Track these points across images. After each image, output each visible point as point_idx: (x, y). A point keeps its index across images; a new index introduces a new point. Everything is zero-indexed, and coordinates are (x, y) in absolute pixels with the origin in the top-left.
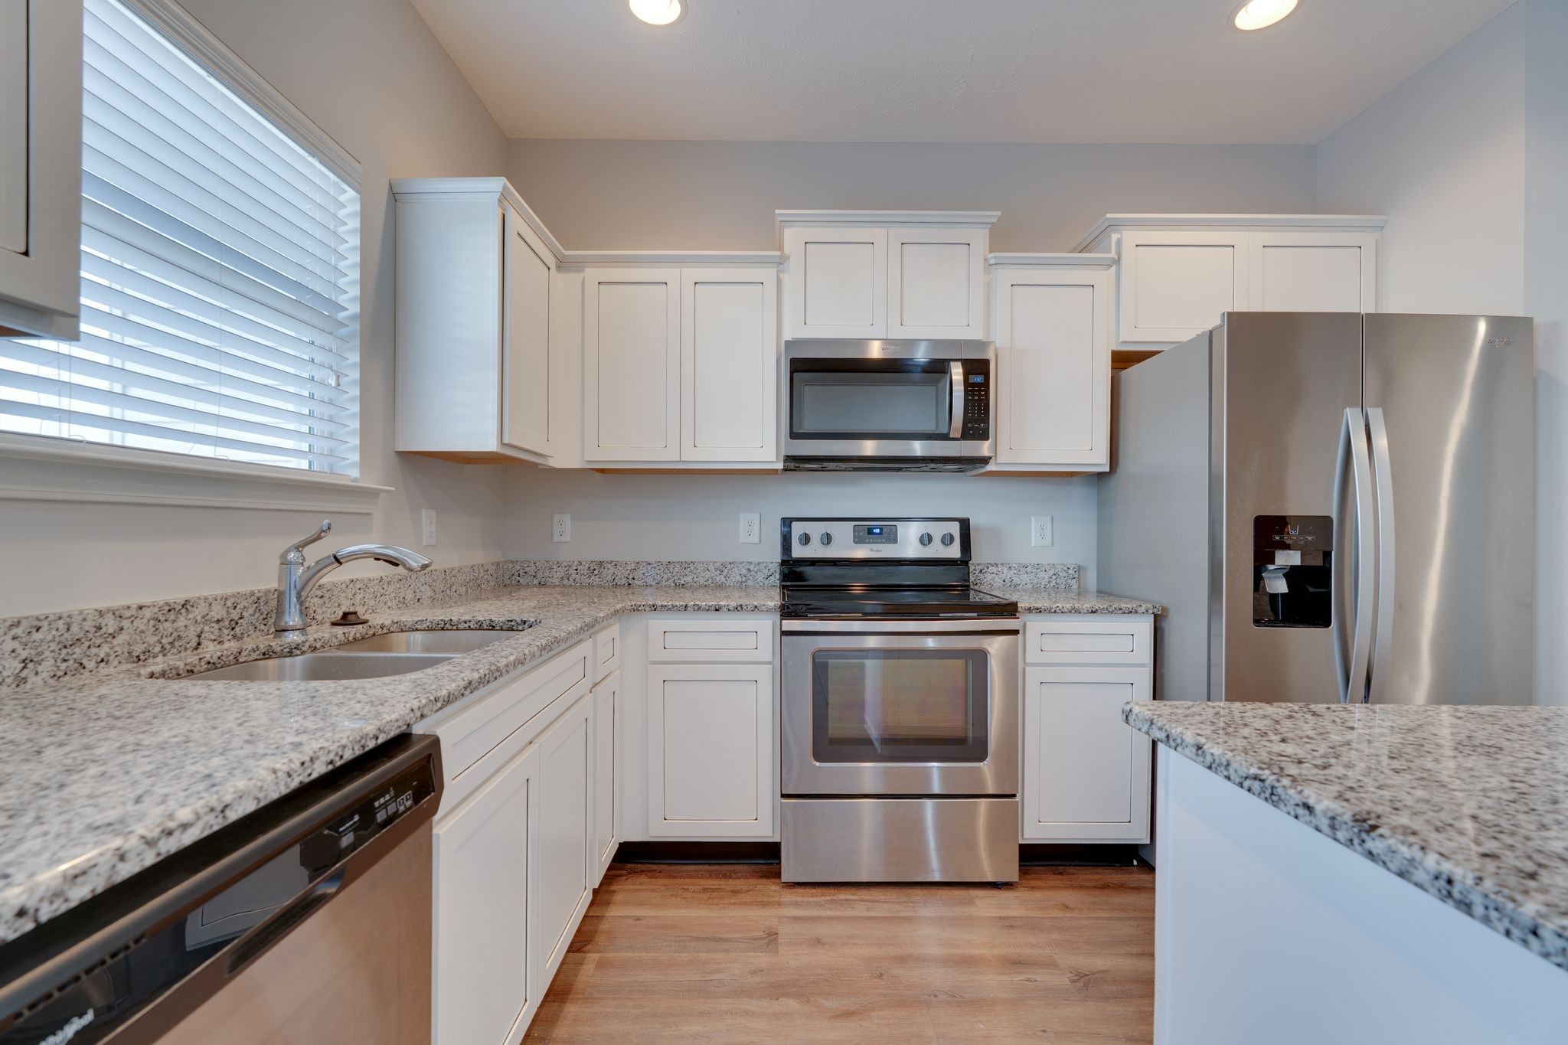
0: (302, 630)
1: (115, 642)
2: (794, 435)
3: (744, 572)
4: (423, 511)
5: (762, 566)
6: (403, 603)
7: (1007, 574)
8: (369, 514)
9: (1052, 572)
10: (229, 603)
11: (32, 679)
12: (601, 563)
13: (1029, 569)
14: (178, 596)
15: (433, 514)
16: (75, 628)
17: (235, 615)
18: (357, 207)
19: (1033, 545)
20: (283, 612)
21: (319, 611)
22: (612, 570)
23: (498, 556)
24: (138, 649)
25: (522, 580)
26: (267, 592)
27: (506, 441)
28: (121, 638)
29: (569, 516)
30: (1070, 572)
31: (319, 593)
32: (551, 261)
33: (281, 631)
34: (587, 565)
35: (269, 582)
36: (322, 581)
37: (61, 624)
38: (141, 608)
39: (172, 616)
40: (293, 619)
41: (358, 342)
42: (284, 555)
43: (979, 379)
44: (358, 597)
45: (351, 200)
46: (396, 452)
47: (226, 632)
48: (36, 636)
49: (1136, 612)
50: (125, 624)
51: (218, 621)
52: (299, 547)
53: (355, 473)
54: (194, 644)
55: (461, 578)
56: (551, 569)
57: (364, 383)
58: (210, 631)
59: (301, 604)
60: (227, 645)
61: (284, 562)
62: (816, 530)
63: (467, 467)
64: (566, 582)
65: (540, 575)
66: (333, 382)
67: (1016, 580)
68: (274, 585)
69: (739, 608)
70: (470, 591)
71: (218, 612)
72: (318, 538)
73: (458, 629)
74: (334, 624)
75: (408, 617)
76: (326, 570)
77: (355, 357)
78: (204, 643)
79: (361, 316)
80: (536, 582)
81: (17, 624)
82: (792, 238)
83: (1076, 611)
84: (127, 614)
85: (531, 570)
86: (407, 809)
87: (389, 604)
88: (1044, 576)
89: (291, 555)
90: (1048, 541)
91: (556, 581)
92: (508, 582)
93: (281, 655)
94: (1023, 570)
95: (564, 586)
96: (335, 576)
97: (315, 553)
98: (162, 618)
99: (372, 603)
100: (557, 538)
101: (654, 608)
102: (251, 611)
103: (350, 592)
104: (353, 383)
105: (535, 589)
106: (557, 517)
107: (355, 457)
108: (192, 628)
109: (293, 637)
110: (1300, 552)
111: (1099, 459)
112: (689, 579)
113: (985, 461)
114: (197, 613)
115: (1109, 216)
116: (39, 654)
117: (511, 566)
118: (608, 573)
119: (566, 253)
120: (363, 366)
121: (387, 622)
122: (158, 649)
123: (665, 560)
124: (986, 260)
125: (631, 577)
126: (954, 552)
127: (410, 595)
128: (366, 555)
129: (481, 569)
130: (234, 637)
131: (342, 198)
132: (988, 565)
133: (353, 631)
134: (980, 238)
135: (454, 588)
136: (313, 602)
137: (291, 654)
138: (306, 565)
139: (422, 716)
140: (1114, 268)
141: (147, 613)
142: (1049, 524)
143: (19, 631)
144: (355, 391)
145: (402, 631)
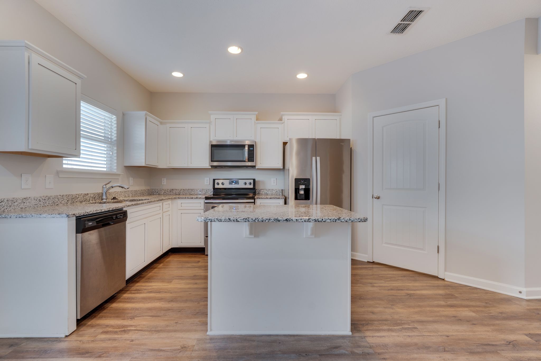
0: (106, 199)
1: (78, 199)
2: (212, 161)
3: (205, 191)
4: (130, 178)
5: (210, 190)
6: (125, 197)
7: (266, 191)
8: (118, 179)
9: (276, 191)
10: (94, 194)
11: (68, 203)
12: (173, 190)
13: (271, 190)
14: (86, 193)
15: (132, 178)
16: (73, 197)
17: (95, 196)
18: (116, 119)
19: (272, 185)
20: (103, 196)
21: (109, 197)
22: (175, 191)
23: (149, 188)
24: (81, 200)
25: (154, 193)
26: (100, 193)
27: (147, 164)
28: (79, 198)
29: (165, 179)
30: (280, 191)
31: (109, 193)
32: (158, 123)
33: (102, 199)
34: (169, 190)
35: (100, 191)
36: (109, 191)
37: (71, 196)
38: (81, 194)
39: (85, 196)
40: (104, 197)
41: (116, 145)
42: (103, 186)
43: (252, 149)
44: (116, 195)
45: (114, 118)
46: (125, 166)
47: (93, 199)
48: (69, 197)
49: (280, 198)
50: (79, 196)
51: (92, 197)
52: (106, 185)
53: (115, 171)
54: (88, 201)
55: (139, 192)
56: (161, 191)
57: (117, 153)
58: (91, 199)
59: (106, 195)
60: (93, 201)
61: (103, 187)
62: (220, 182)
63: (140, 168)
64: (165, 194)
65: (159, 192)
66: (111, 154)
67: (268, 193)
68: (101, 192)
69: (197, 198)
70: (141, 195)
71: (92, 196)
72: (109, 183)
73: (136, 201)
74: (111, 199)
75: (126, 199)
76: (110, 189)
77: (115, 148)
78: (90, 201)
79: (117, 140)
80: (158, 194)
81: (67, 195)
82: (213, 117)
83: (267, 198)
84: (80, 195)
85: (157, 191)
86: (122, 218)
87: (122, 197)
88: (274, 192)
89: (104, 186)
90: (275, 184)
91: (162, 194)
92: (151, 194)
93: (103, 203)
94: (269, 190)
95: (164, 195)
96: (112, 190)
97: (108, 186)
98: (84, 196)
99: (119, 196)
100: (163, 184)
101: (179, 198)
102: (97, 196)
103: (115, 194)
104: (115, 153)
105: (158, 195)
106: (162, 179)
107: (116, 168)
108: (88, 198)
109: (104, 200)
110: (304, 186)
111: (280, 166)
112: (193, 193)
113: (255, 166)
114: (89, 195)
115: (281, 113)
116: (69, 200)
117: (152, 190)
118: (174, 192)
119: (162, 121)
120: (117, 150)
121: (122, 199)
122: (84, 201)
123: (187, 189)
124: (255, 122)
125: (180, 192)
126: (252, 186)
127: (127, 195)
128: (117, 186)
129: (144, 191)
130: (95, 200)
131: (113, 117)
132: (261, 189)
133: (115, 200)
134: (254, 117)
135: (137, 194)
136: (108, 195)
137: (104, 203)
138: (107, 188)
139: (124, 207)
140: (283, 124)
141: (82, 195)
142: (276, 180)
143: (67, 196)
144: (116, 155)
145: (125, 201)
